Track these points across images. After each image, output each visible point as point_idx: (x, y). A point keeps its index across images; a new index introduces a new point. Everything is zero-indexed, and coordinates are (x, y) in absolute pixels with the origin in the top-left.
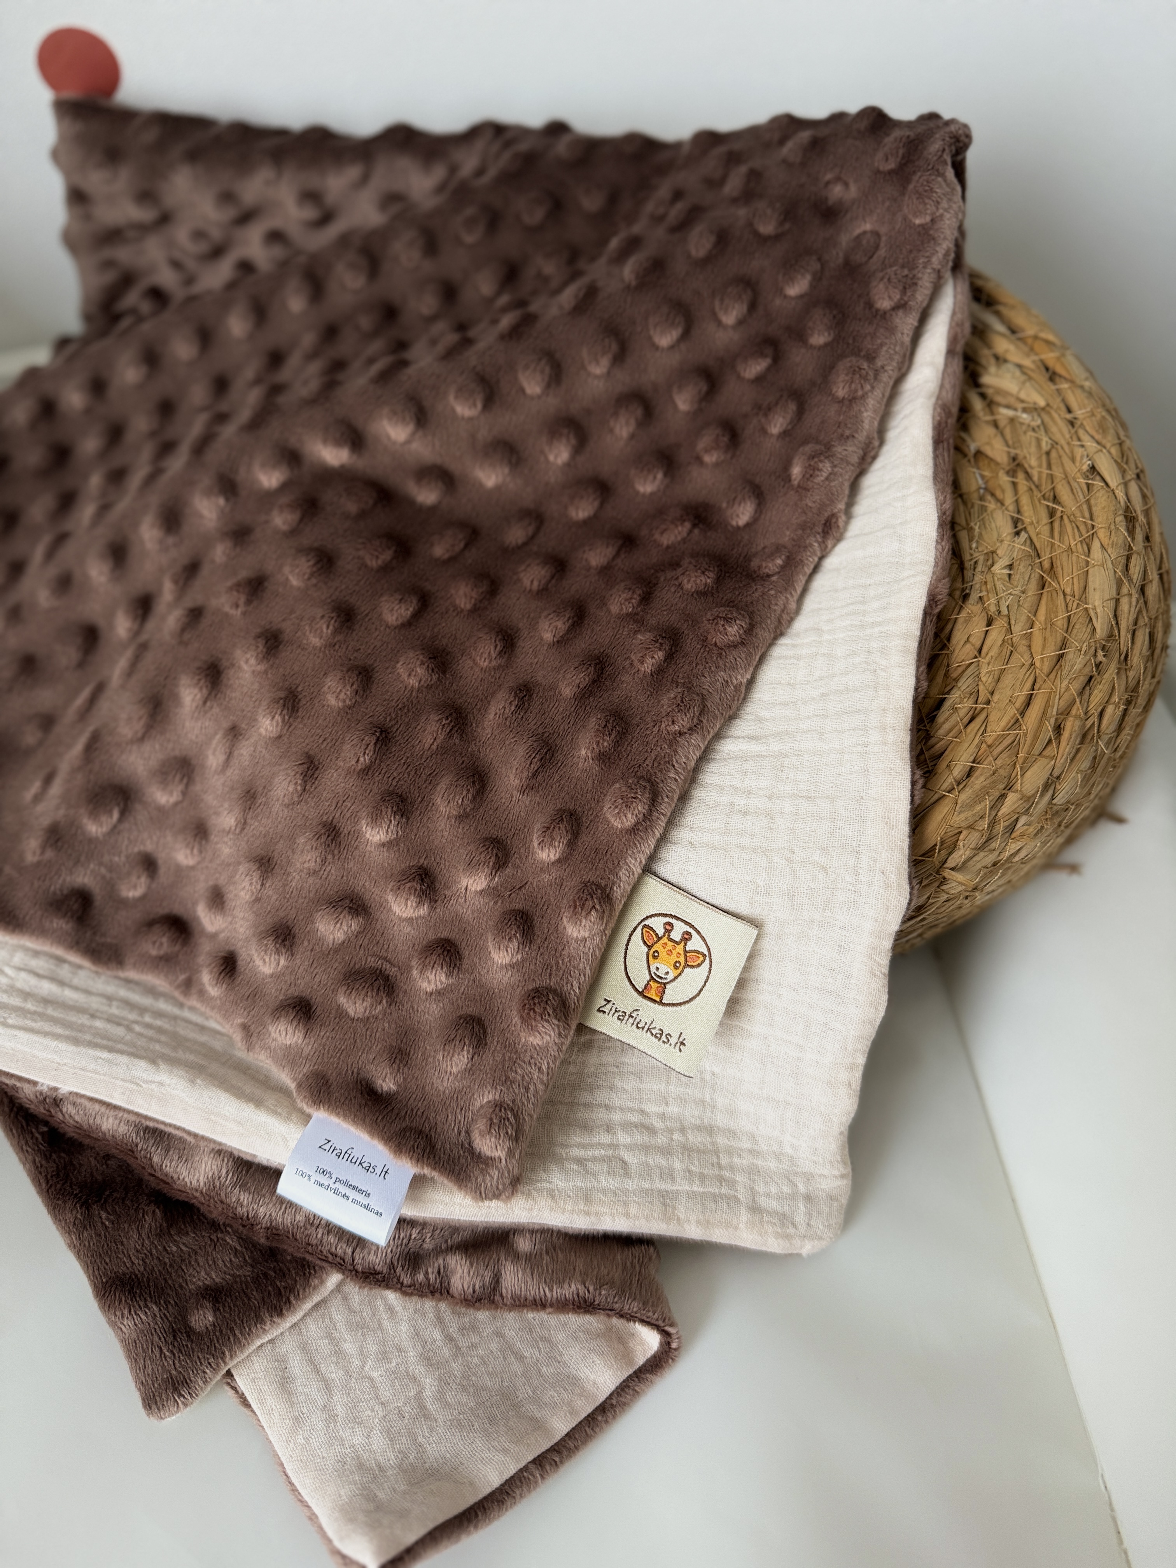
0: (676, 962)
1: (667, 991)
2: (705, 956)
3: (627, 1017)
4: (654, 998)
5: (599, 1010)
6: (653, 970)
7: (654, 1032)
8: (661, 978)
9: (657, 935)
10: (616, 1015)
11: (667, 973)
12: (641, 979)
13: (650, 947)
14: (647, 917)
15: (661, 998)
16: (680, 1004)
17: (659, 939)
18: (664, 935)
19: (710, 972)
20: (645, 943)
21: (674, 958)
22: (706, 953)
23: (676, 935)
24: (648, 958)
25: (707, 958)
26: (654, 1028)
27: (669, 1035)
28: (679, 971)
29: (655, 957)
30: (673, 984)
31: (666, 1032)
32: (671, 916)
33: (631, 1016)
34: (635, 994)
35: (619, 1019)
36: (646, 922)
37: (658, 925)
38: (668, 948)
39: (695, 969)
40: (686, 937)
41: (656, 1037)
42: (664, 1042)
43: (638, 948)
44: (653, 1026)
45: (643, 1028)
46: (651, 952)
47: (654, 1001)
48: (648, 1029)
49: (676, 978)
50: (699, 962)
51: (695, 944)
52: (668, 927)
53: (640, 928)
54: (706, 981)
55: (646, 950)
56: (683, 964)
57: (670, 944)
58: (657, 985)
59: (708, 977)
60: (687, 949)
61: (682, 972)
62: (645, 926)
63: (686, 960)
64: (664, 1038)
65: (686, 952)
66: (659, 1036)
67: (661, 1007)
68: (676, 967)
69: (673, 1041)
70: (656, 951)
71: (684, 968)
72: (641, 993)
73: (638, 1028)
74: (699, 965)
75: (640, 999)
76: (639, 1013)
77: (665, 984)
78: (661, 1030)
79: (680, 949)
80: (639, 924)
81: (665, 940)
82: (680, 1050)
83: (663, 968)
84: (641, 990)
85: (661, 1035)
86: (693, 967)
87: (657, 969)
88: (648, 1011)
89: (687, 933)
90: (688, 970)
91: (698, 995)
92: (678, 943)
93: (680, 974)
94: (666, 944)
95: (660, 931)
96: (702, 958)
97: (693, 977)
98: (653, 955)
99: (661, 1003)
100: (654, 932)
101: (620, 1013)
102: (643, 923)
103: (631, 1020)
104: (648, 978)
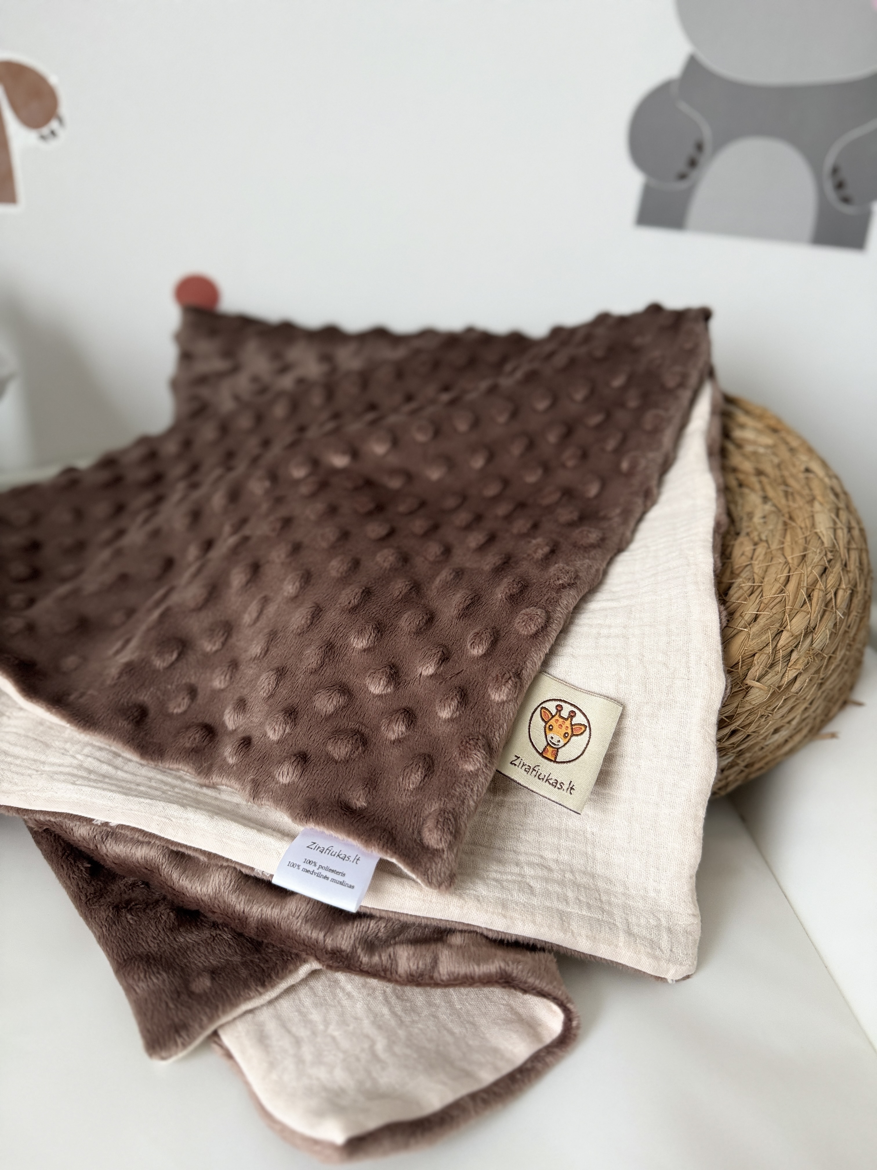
0: (566, 733)
1: (559, 754)
2: (587, 727)
3: (531, 770)
4: (550, 758)
5: (511, 763)
6: (549, 739)
7: (551, 782)
8: (555, 744)
9: (551, 714)
10: (524, 768)
11: (559, 741)
12: (541, 745)
13: (546, 723)
14: (544, 702)
15: (556, 758)
16: (570, 762)
17: (553, 716)
18: (556, 714)
19: (590, 738)
20: (543, 720)
21: (564, 731)
22: (587, 724)
23: (565, 714)
24: (545, 729)
25: (588, 729)
26: (551, 779)
27: (562, 783)
28: (567, 739)
29: (551, 730)
30: (563, 748)
31: (559, 781)
32: (560, 700)
33: (534, 770)
34: (537, 755)
35: (525, 770)
36: (543, 705)
37: (552, 707)
38: (559, 723)
39: (579, 737)
40: (572, 715)
41: (553, 785)
42: (559, 788)
43: (538, 723)
44: (550, 777)
45: (543, 779)
46: (547, 726)
47: (551, 760)
48: (547, 780)
49: (565, 744)
50: (582, 731)
51: (579, 719)
52: (559, 709)
53: (539, 709)
54: (587, 744)
55: (544, 724)
56: (570, 734)
57: (561, 720)
58: (552, 749)
59: (589, 741)
60: (573, 723)
61: (570, 739)
62: (542, 708)
63: (572, 731)
64: (558, 786)
65: (572, 725)
66: (555, 784)
67: (555, 764)
68: (565, 737)
69: (565, 787)
70: (551, 725)
71: (571, 736)
72: (541, 754)
73: (539, 779)
74: (582, 734)
75: (540, 758)
76: (539, 768)
77: (558, 749)
78: (556, 780)
79: (568, 723)
80: (538, 706)
81: (557, 717)
82: (571, 793)
83: (556, 737)
84: (541, 752)
85: (556, 783)
86: (577, 735)
87: (552, 738)
88: (547, 768)
89: (573, 712)
90: (574, 738)
91: (582, 754)
92: (566, 719)
93: (568, 741)
94: (557, 720)
95: (554, 712)
96: (583, 729)
97: (578, 743)
98: (548, 728)
99: (555, 761)
100: (550, 712)
101: (527, 767)
102: (541, 706)
103: (534, 773)
104: (546, 744)
